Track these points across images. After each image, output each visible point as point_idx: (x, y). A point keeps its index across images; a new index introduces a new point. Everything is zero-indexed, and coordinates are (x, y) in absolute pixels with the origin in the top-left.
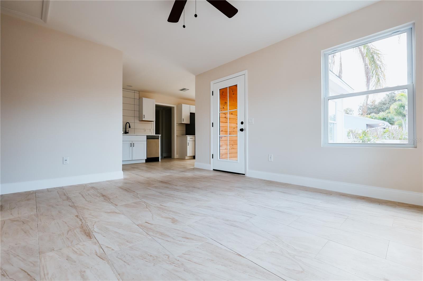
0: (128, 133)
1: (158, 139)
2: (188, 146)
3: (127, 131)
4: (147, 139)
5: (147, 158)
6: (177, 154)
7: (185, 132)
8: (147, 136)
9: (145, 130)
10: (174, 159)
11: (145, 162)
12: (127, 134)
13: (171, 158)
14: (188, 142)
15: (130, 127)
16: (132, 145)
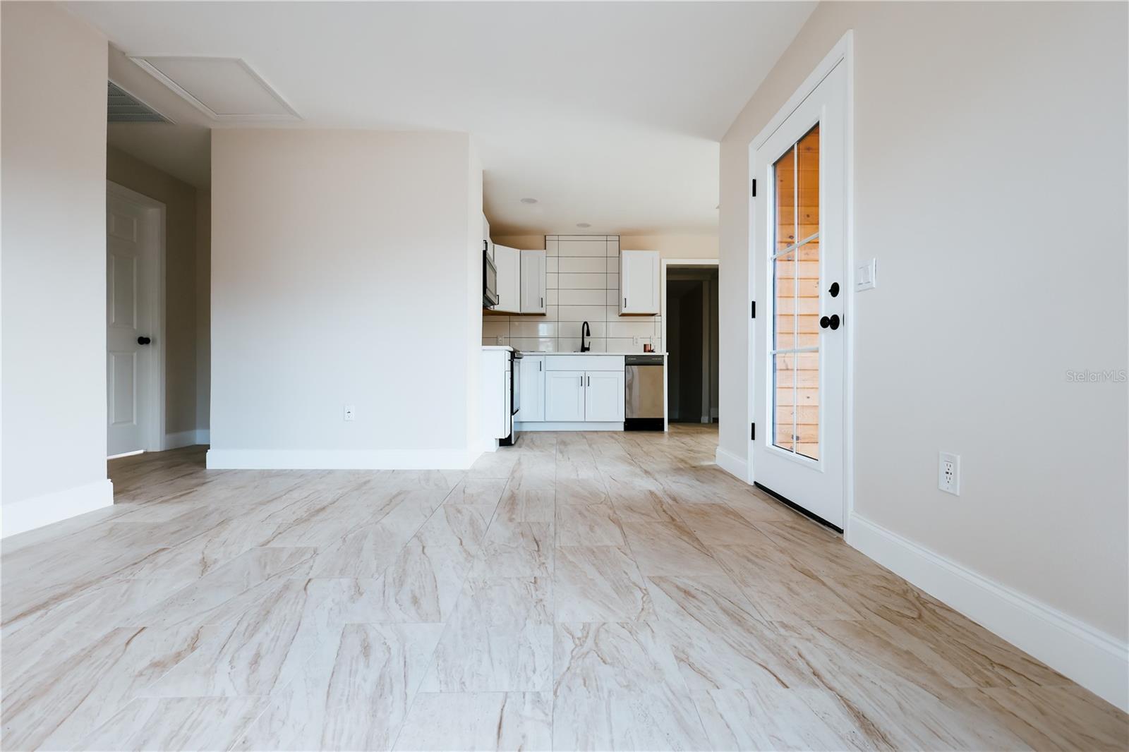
0: (588, 349)
3: (586, 346)
4: (626, 365)
5: (626, 419)
8: (626, 356)
9: (636, 339)
11: (623, 429)
12: (586, 353)
15: (588, 334)
16: (585, 381)
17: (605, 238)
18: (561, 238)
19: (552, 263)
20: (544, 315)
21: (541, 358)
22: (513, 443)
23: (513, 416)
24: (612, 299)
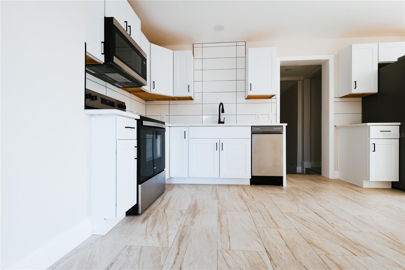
0: (223, 122)
1: (281, 133)
2: (372, 154)
3: (222, 120)
4: (252, 133)
5: (252, 176)
6: (336, 169)
7: (360, 116)
8: (252, 126)
9: (258, 116)
10: (327, 180)
11: (249, 184)
13: (319, 177)
14: (372, 142)
15: (223, 111)
16: (219, 147)
17: (235, 44)
18: (204, 45)
19: (198, 63)
20: (190, 99)
21: (186, 129)
22: (140, 212)
23: (140, 186)
24: (241, 86)
